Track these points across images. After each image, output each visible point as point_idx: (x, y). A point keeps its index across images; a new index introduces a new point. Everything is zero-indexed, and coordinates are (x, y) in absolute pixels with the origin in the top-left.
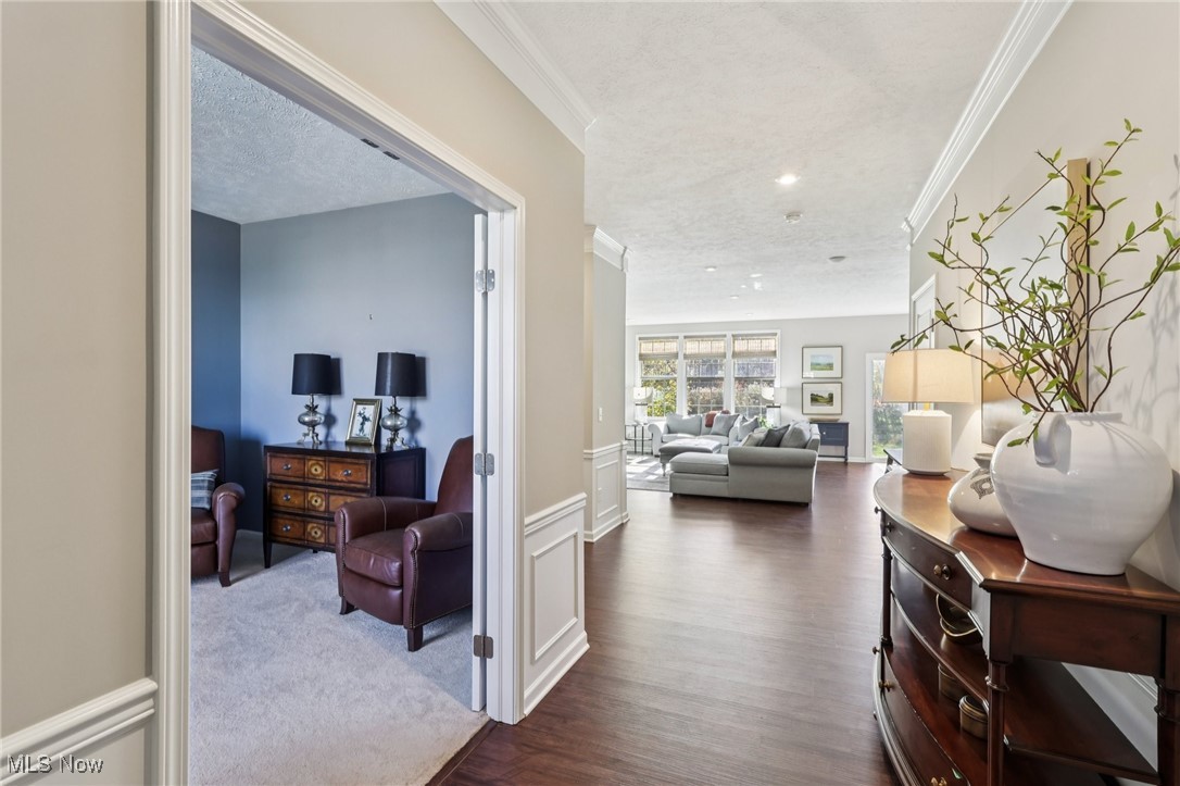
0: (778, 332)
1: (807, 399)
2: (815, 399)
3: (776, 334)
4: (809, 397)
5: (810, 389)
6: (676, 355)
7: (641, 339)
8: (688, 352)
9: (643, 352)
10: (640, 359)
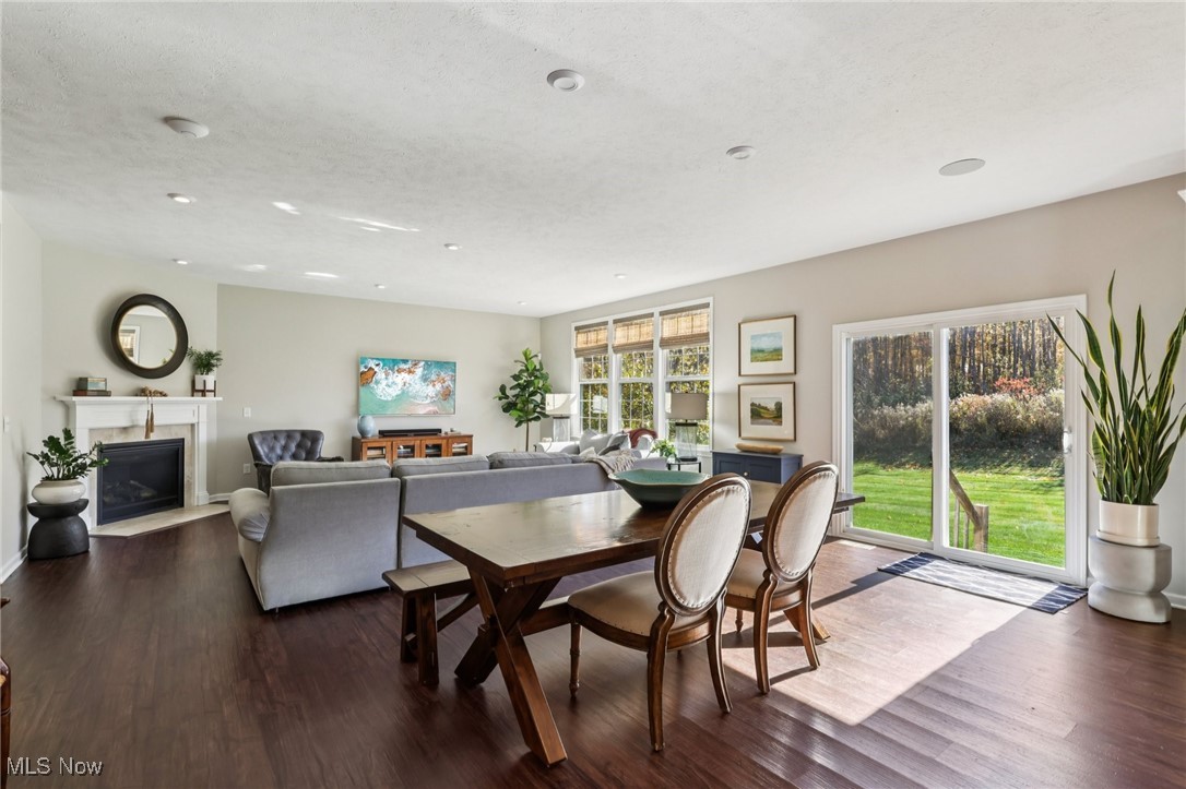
1: (746, 412)
2: (757, 413)
4: (749, 410)
5: (749, 396)
6: (605, 347)
7: (577, 329)
8: (617, 343)
9: (579, 346)
10: (577, 356)
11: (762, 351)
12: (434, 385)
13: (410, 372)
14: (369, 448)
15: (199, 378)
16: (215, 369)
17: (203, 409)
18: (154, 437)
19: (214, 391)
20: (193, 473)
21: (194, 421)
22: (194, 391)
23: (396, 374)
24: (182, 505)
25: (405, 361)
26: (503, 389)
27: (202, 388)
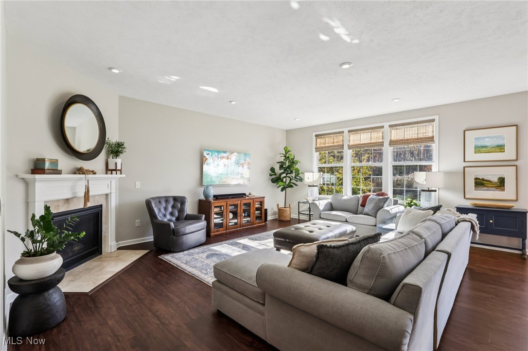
0: (436, 117)
1: (470, 183)
2: (480, 183)
3: (433, 120)
4: (473, 181)
5: (473, 174)
6: (342, 146)
7: (316, 136)
8: (351, 143)
9: (318, 146)
10: (316, 151)
11: (486, 147)
12: (243, 166)
13: (228, 158)
14: (215, 207)
15: (112, 162)
16: (121, 155)
17: (114, 183)
18: (89, 205)
19: (121, 170)
20: (107, 229)
21: (108, 192)
22: (108, 170)
23: (219, 159)
24: (101, 253)
25: (225, 152)
26: (273, 170)
27: (114, 168)
